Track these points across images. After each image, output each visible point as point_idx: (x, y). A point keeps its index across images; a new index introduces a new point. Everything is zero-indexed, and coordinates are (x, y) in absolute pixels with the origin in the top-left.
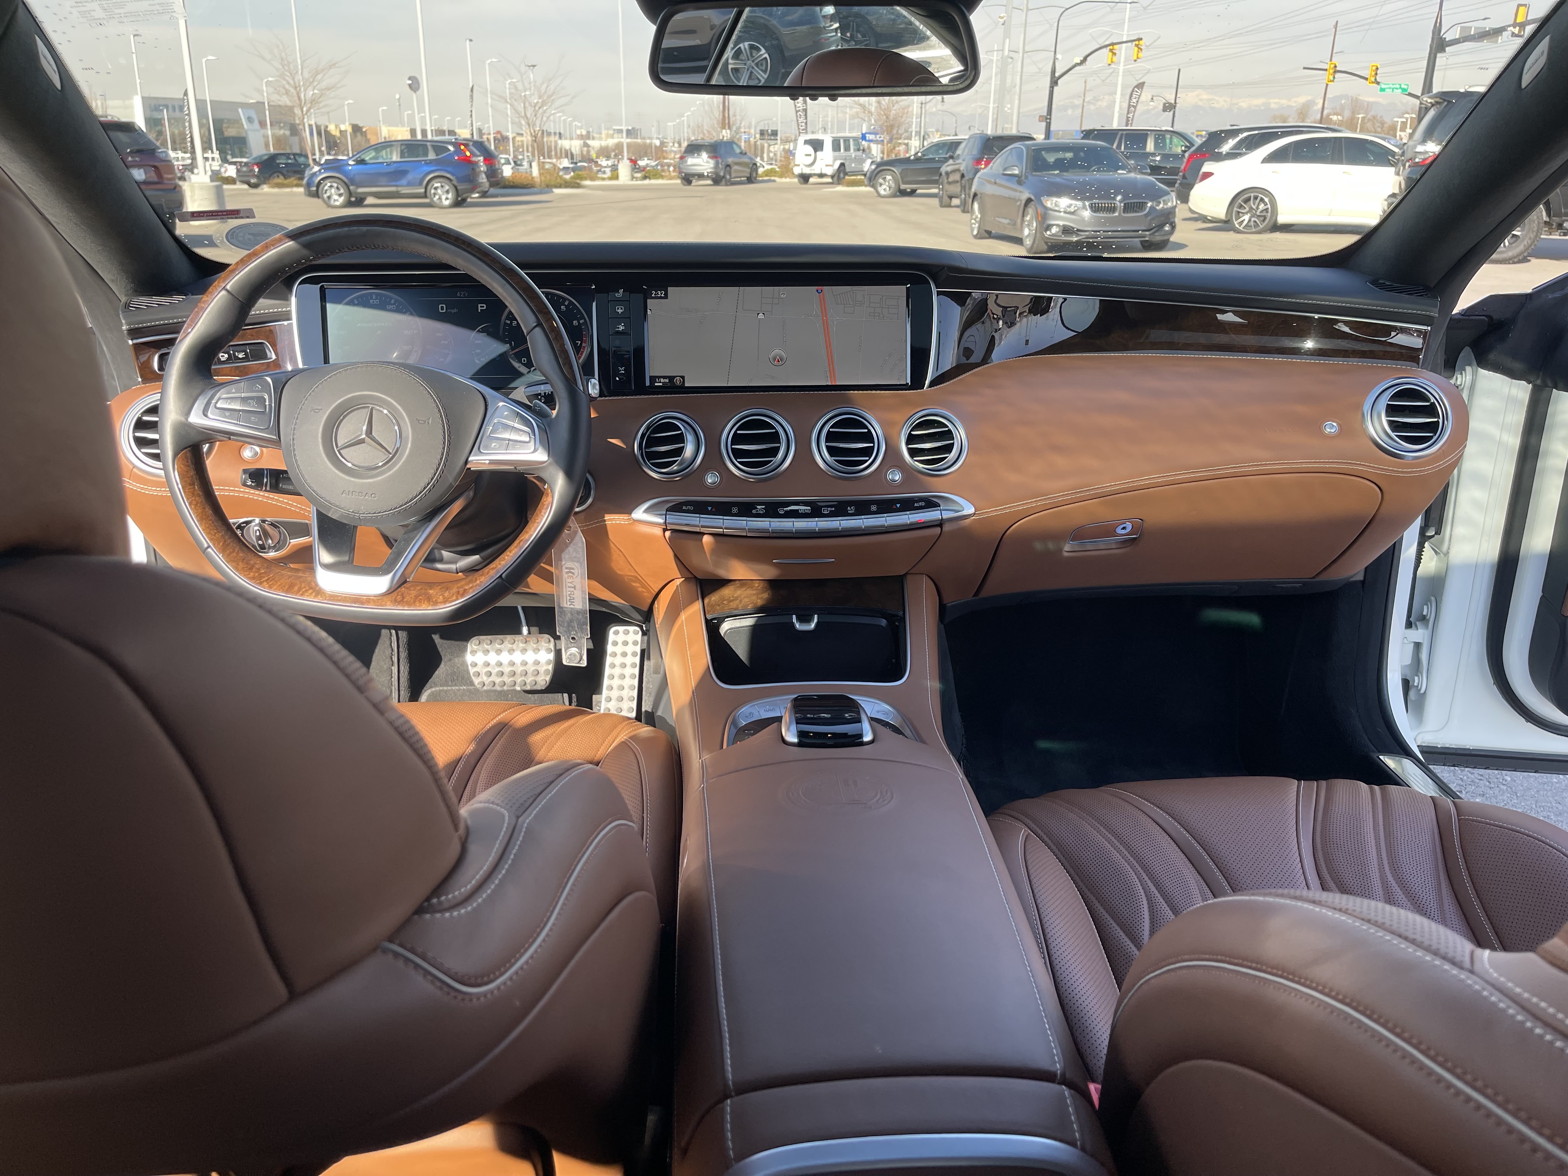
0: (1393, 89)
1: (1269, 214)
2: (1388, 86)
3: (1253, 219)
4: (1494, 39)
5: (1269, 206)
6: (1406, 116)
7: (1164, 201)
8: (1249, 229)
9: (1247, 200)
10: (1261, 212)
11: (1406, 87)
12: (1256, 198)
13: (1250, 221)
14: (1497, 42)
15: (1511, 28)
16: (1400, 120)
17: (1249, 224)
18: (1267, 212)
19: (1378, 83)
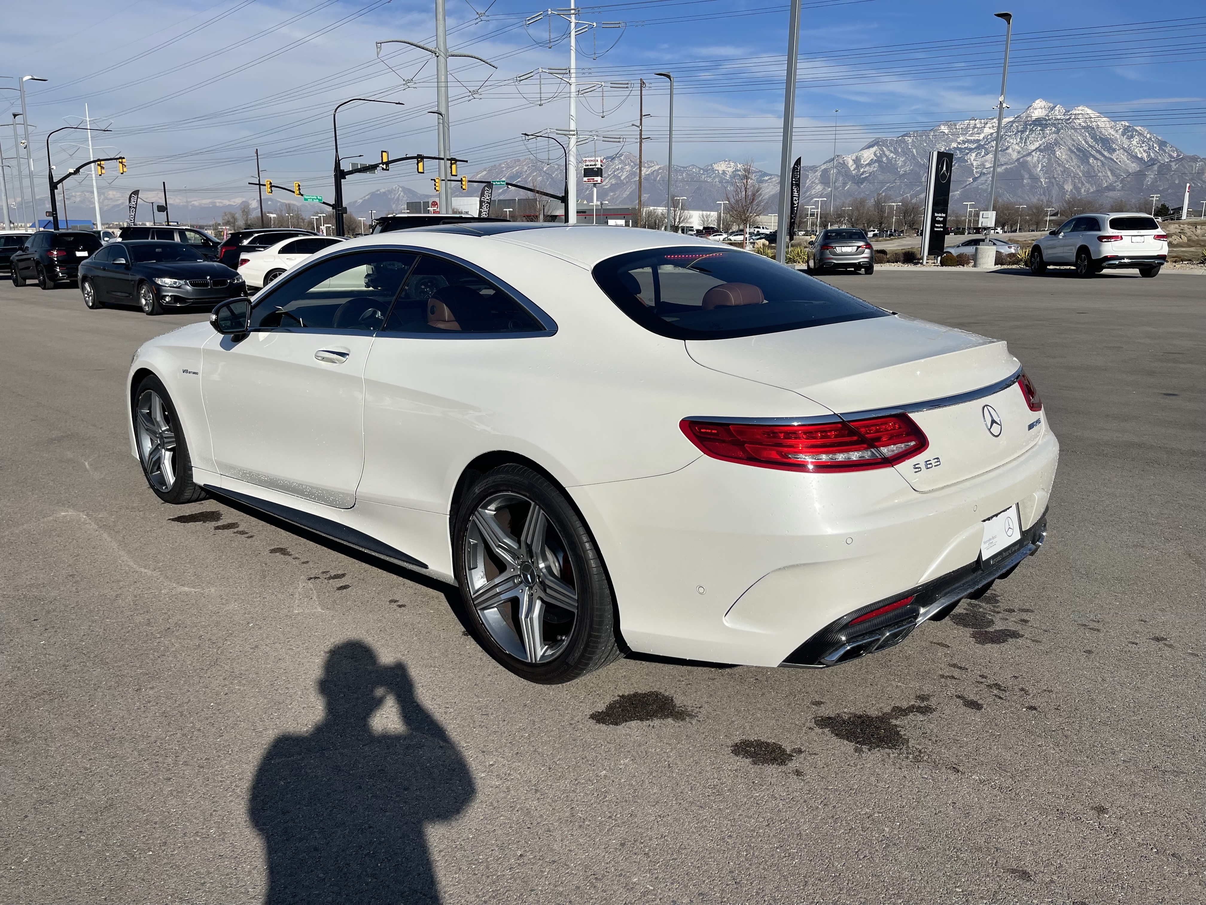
0: (313, 199)
2: (309, 197)
4: (373, 172)
6: (319, 215)
7: (237, 278)
9: (275, 276)
11: (320, 198)
12: (280, 274)
14: (375, 173)
15: (381, 165)
16: (315, 217)
19: (302, 195)
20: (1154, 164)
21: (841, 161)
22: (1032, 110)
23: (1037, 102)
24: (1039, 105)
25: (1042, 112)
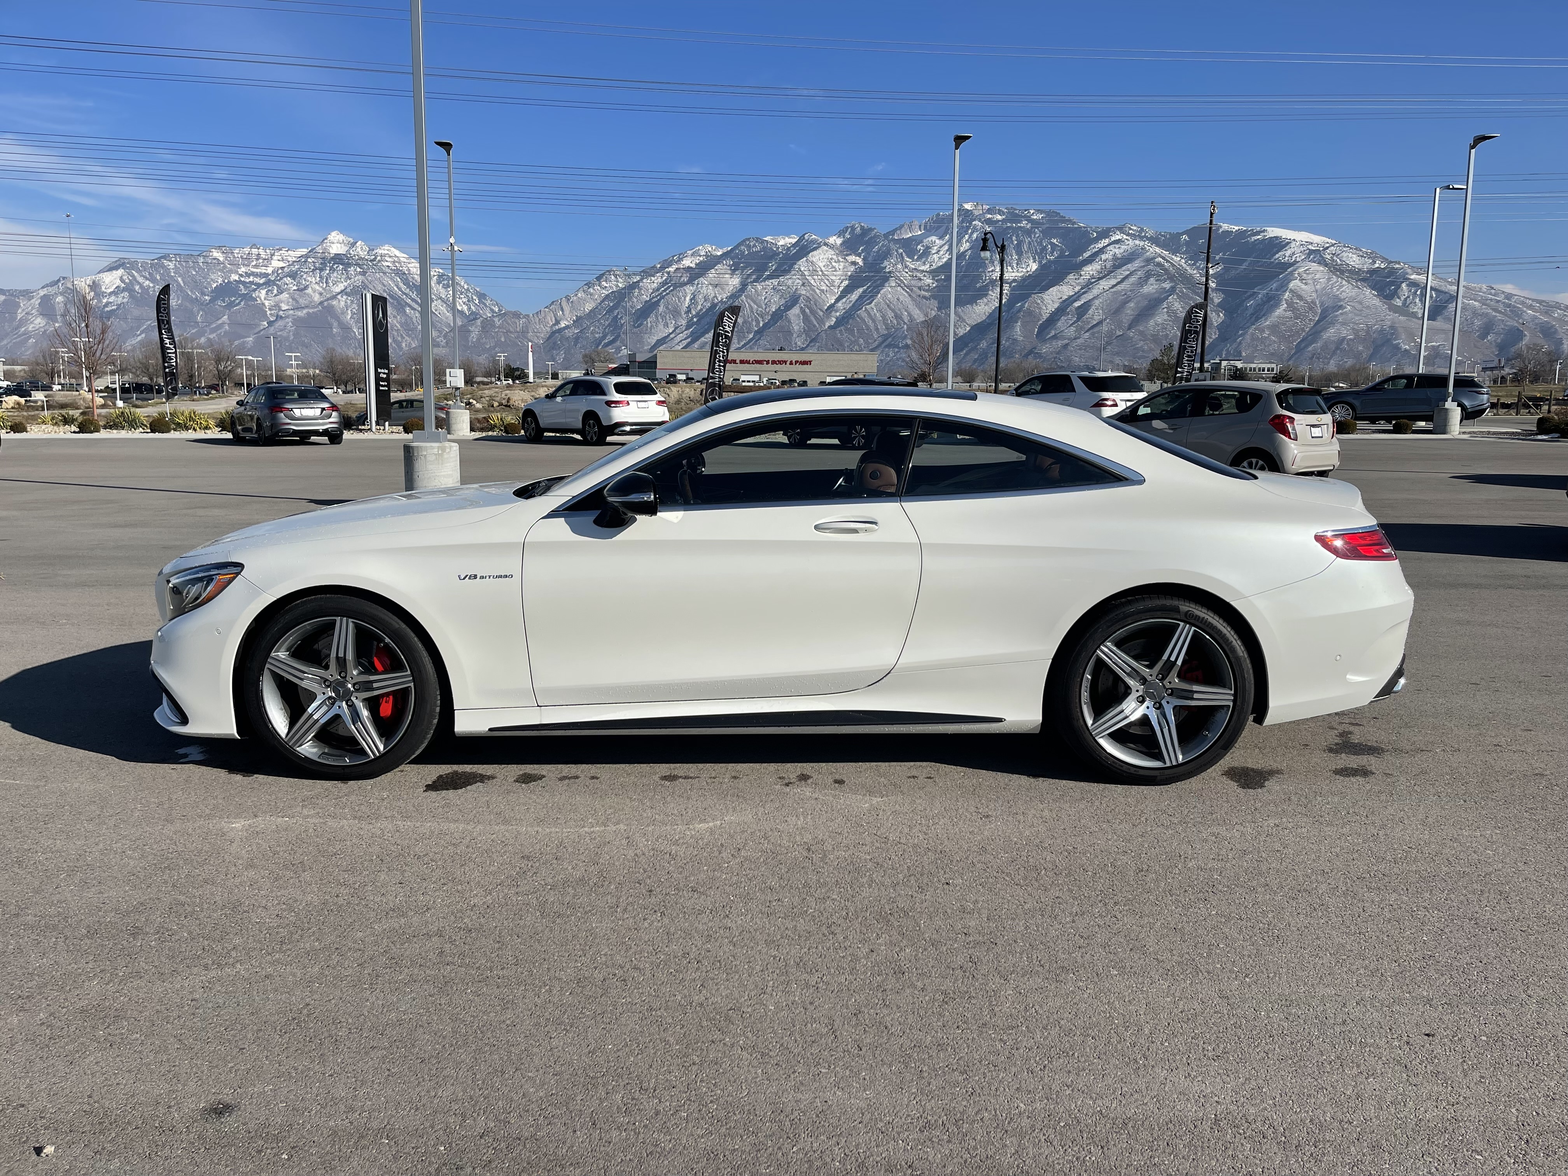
20: (475, 319)
21: (70, 285)
22: (328, 244)
23: (334, 234)
24: (337, 238)
25: (341, 247)
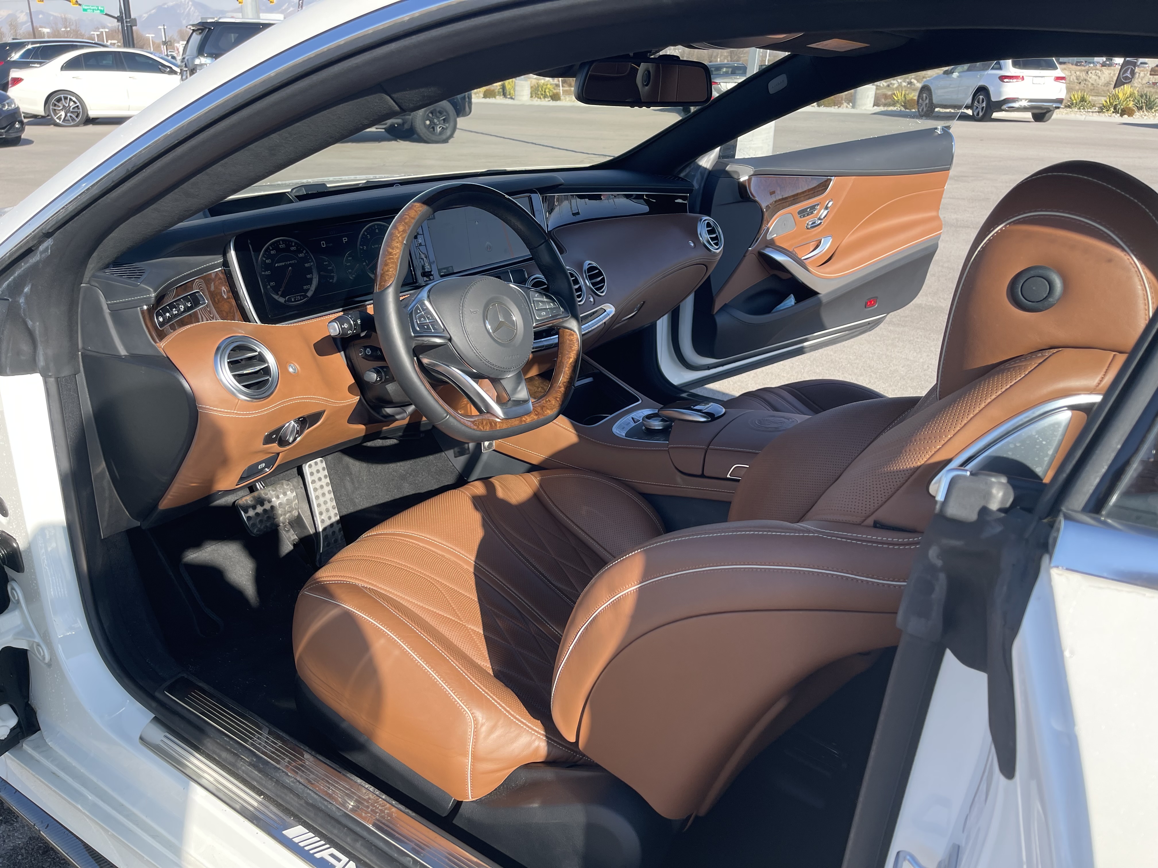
0: (93, 10)
1: (81, 110)
2: (88, 7)
3: (69, 115)
5: (78, 104)
6: (101, 30)
7: (8, 103)
8: (67, 123)
9: (59, 100)
10: (73, 108)
11: (102, 9)
12: (66, 98)
13: (66, 115)
16: (96, 33)
17: (67, 118)
18: (79, 109)
19: (80, 5)
